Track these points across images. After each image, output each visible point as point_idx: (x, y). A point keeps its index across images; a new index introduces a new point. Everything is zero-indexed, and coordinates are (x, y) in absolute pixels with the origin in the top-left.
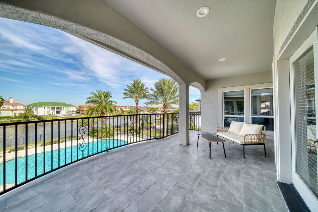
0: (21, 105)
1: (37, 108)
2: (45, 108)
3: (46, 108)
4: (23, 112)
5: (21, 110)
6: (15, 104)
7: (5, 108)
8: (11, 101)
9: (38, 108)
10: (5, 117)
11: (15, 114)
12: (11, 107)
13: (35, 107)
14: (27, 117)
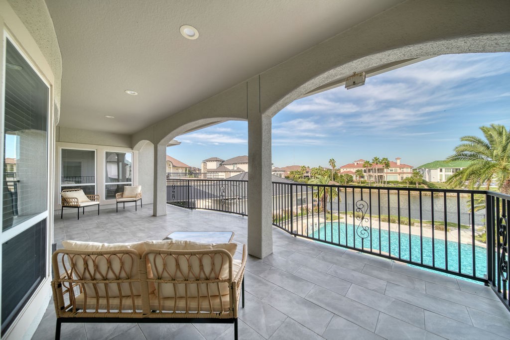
0: (408, 167)
1: (429, 171)
2: (441, 170)
3: (443, 170)
4: (410, 176)
5: (408, 174)
6: (402, 166)
7: (392, 170)
8: (399, 162)
9: (432, 171)
10: (392, 182)
11: (402, 178)
12: (399, 170)
13: (427, 170)
14: (415, 184)
